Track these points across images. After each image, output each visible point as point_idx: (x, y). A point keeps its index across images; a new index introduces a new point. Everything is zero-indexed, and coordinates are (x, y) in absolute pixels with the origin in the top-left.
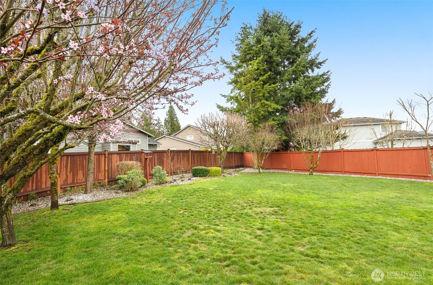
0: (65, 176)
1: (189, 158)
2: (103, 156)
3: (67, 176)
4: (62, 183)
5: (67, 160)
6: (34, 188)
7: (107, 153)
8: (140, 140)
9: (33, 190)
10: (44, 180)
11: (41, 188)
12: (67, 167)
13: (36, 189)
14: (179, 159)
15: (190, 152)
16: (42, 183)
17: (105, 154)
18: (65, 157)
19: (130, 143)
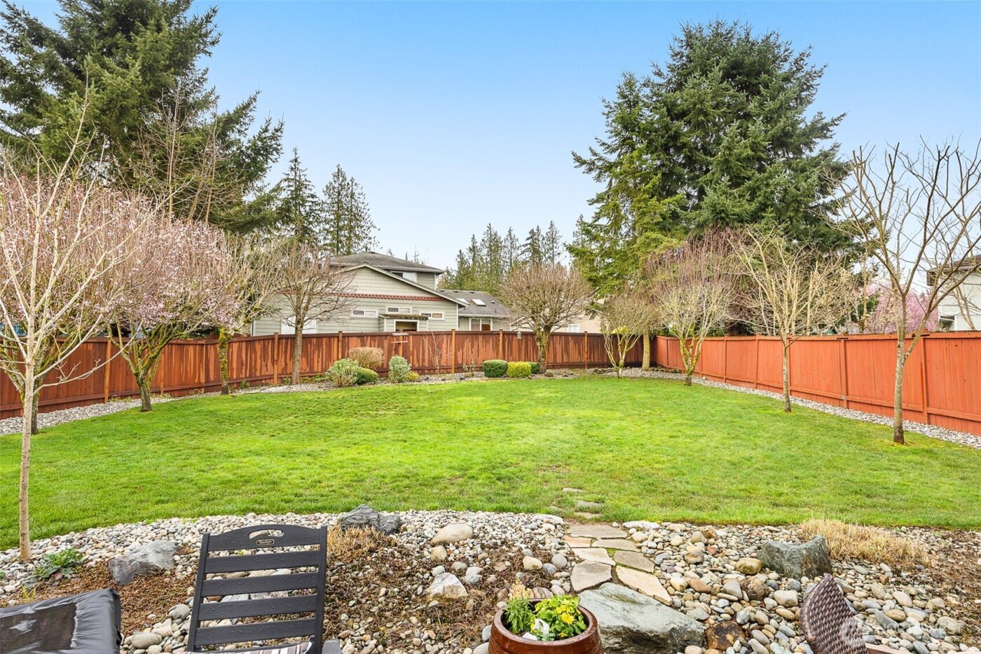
0: (283, 363)
1: (497, 345)
2: (336, 339)
3: (286, 364)
4: (280, 372)
5: (287, 343)
6: (248, 375)
7: (341, 335)
8: (443, 313)
9: (246, 377)
10: (258, 367)
11: (256, 376)
12: (286, 352)
13: (250, 376)
14: (476, 347)
15: (501, 335)
16: (256, 370)
17: (338, 337)
18: (284, 340)
19: (416, 318)
